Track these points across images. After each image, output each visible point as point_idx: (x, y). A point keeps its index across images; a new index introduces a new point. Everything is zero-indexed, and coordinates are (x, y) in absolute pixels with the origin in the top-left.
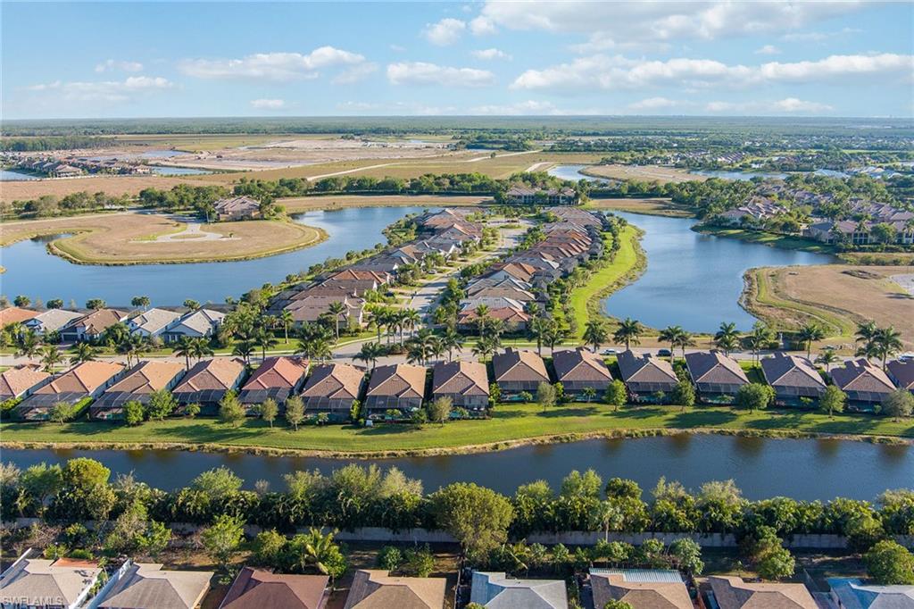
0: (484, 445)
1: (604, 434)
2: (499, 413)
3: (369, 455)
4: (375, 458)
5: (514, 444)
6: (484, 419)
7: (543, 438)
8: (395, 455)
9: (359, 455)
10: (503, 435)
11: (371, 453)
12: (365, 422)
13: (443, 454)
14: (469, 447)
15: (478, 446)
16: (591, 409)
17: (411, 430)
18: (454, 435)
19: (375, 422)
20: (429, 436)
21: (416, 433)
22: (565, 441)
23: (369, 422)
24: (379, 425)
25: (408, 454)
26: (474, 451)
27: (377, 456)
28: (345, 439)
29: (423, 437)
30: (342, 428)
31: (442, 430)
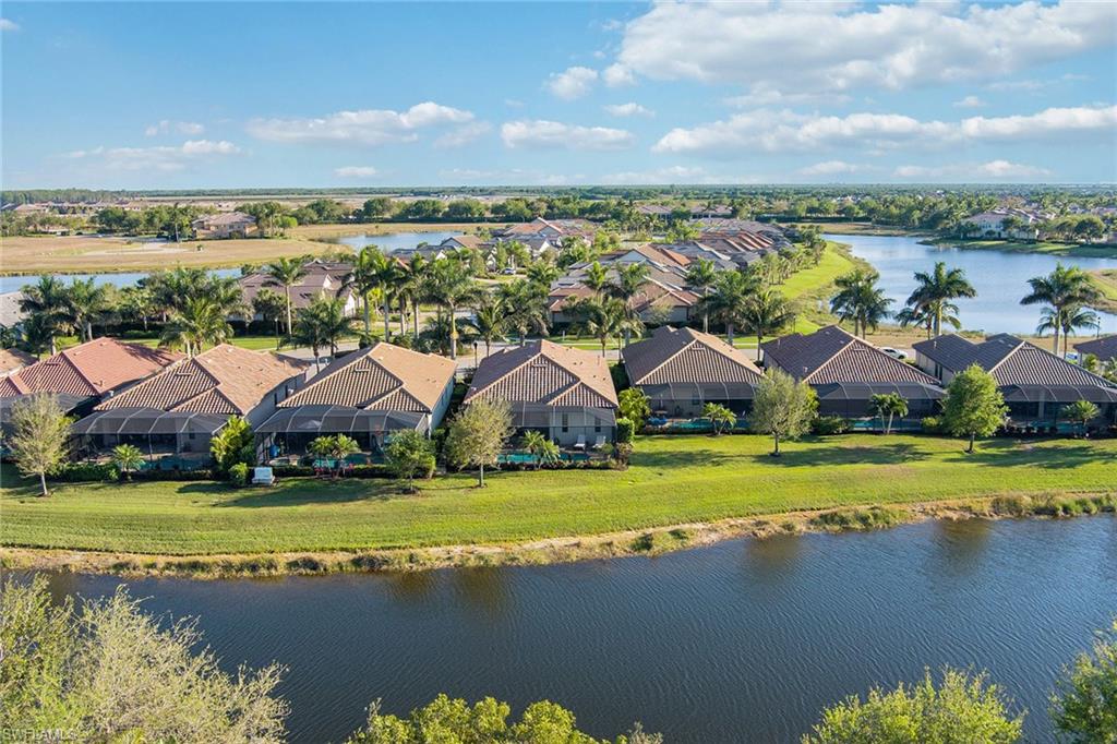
0: (606, 538)
1: (969, 509)
2: (649, 456)
3: (228, 567)
4: (246, 573)
5: (702, 536)
6: (605, 467)
7: (787, 518)
8: (313, 565)
9: (195, 566)
10: (666, 510)
11: (236, 559)
12: (251, 474)
13: (472, 562)
14: (558, 542)
15: (586, 540)
16: (901, 448)
17: (384, 493)
18: (512, 507)
19: (279, 473)
20: (436, 511)
21: (398, 502)
22: (858, 526)
23: (264, 474)
24: (290, 483)
25: (357, 562)
26: (575, 555)
27: (254, 567)
28: (170, 518)
29: (416, 513)
30: (181, 491)
31: (479, 496)
